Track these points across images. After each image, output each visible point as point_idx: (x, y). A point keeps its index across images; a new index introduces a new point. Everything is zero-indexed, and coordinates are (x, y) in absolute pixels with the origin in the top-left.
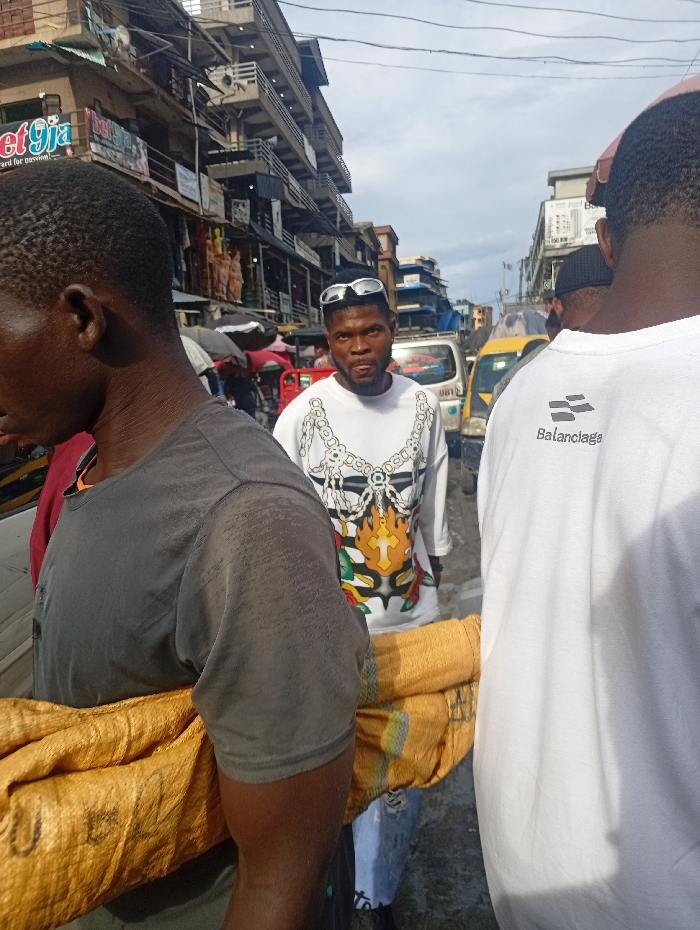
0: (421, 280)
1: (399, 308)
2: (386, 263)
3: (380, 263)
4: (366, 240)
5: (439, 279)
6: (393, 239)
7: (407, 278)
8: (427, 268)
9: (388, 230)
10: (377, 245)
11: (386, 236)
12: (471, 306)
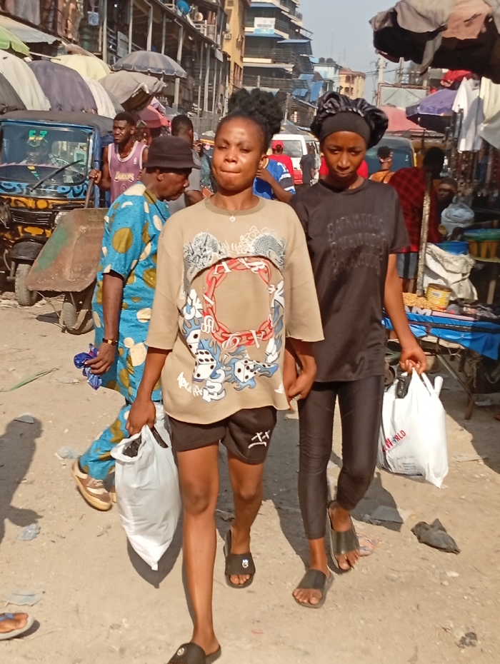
0: (277, 27)
1: (245, 60)
5: (299, 28)
7: (258, 21)
8: (286, 9)
12: (337, 67)
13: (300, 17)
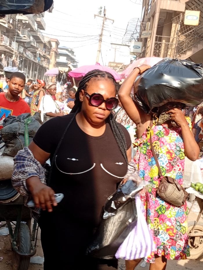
0: (67, 59)
2: (53, 53)
3: (51, 52)
4: (48, 45)
5: (75, 59)
6: (57, 43)
7: (61, 57)
8: (70, 54)
9: (56, 41)
10: (51, 46)
11: (55, 43)
13: (75, 56)
